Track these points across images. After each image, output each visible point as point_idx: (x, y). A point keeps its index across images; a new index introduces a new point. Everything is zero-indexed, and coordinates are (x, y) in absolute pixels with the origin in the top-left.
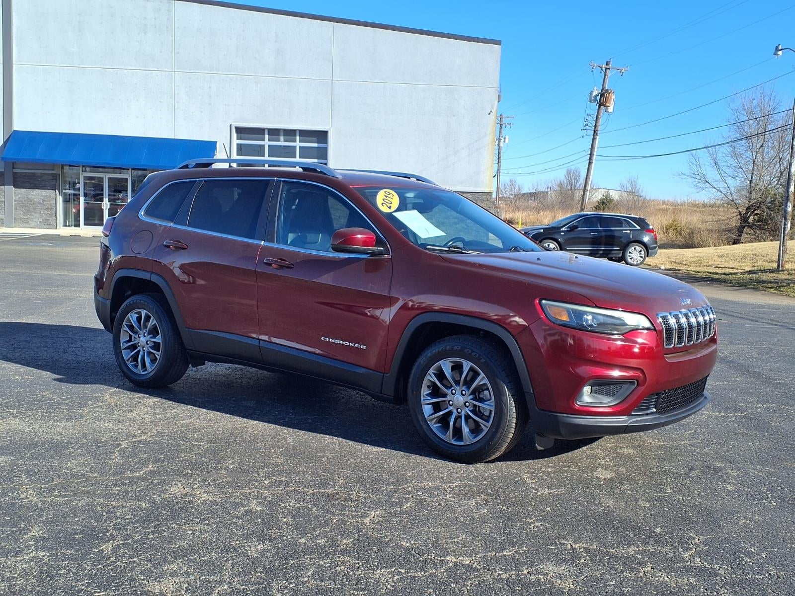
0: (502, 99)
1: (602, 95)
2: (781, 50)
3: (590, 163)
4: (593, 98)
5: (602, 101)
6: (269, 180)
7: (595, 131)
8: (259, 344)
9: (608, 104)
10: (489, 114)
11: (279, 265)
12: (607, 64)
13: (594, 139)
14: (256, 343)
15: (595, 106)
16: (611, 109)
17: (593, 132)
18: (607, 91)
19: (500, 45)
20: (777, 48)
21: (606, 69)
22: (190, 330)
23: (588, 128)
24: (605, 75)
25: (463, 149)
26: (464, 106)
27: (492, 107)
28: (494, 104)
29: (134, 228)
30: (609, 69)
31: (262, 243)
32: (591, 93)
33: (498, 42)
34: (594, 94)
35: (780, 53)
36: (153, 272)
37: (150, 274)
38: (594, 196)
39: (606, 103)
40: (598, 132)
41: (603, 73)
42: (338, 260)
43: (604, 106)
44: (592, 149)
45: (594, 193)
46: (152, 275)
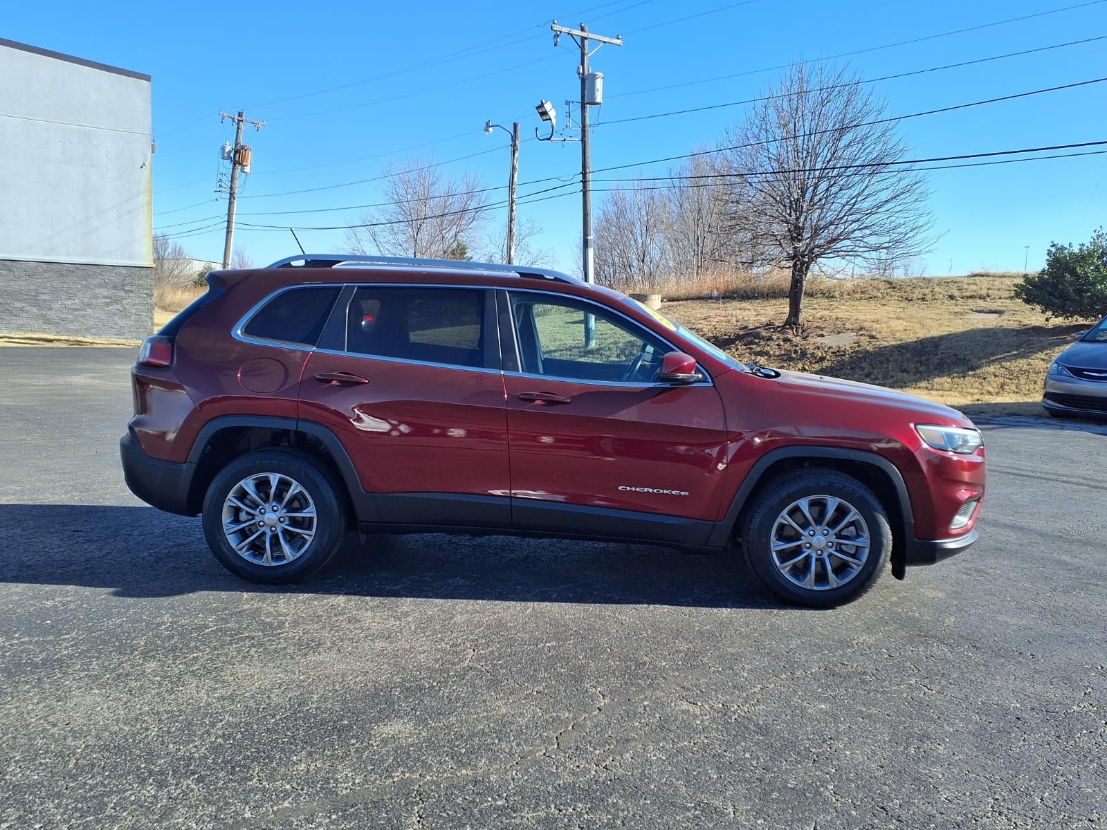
0: (156, 150)
1: (236, 152)
2: (492, 126)
3: (229, 232)
4: (226, 155)
5: (237, 157)
6: (484, 290)
7: (231, 194)
8: (511, 502)
9: (245, 163)
10: (142, 167)
11: (543, 401)
12: (239, 116)
13: (231, 203)
14: (507, 502)
15: (229, 164)
16: (247, 169)
17: (229, 195)
18: (242, 147)
19: (149, 81)
20: (487, 124)
21: (239, 121)
22: (374, 494)
23: (223, 189)
24: (238, 128)
25: (109, 209)
26: (106, 155)
27: (145, 159)
28: (147, 155)
29: (234, 355)
30: (242, 121)
31: (502, 372)
32: (223, 148)
33: (147, 78)
34: (227, 150)
35: (491, 129)
36: (298, 419)
37: (295, 423)
38: (187, 268)
39: (242, 162)
40: (236, 196)
41: (236, 126)
42: (637, 391)
43: (240, 164)
44: (230, 214)
45: (188, 265)
46: (299, 422)
